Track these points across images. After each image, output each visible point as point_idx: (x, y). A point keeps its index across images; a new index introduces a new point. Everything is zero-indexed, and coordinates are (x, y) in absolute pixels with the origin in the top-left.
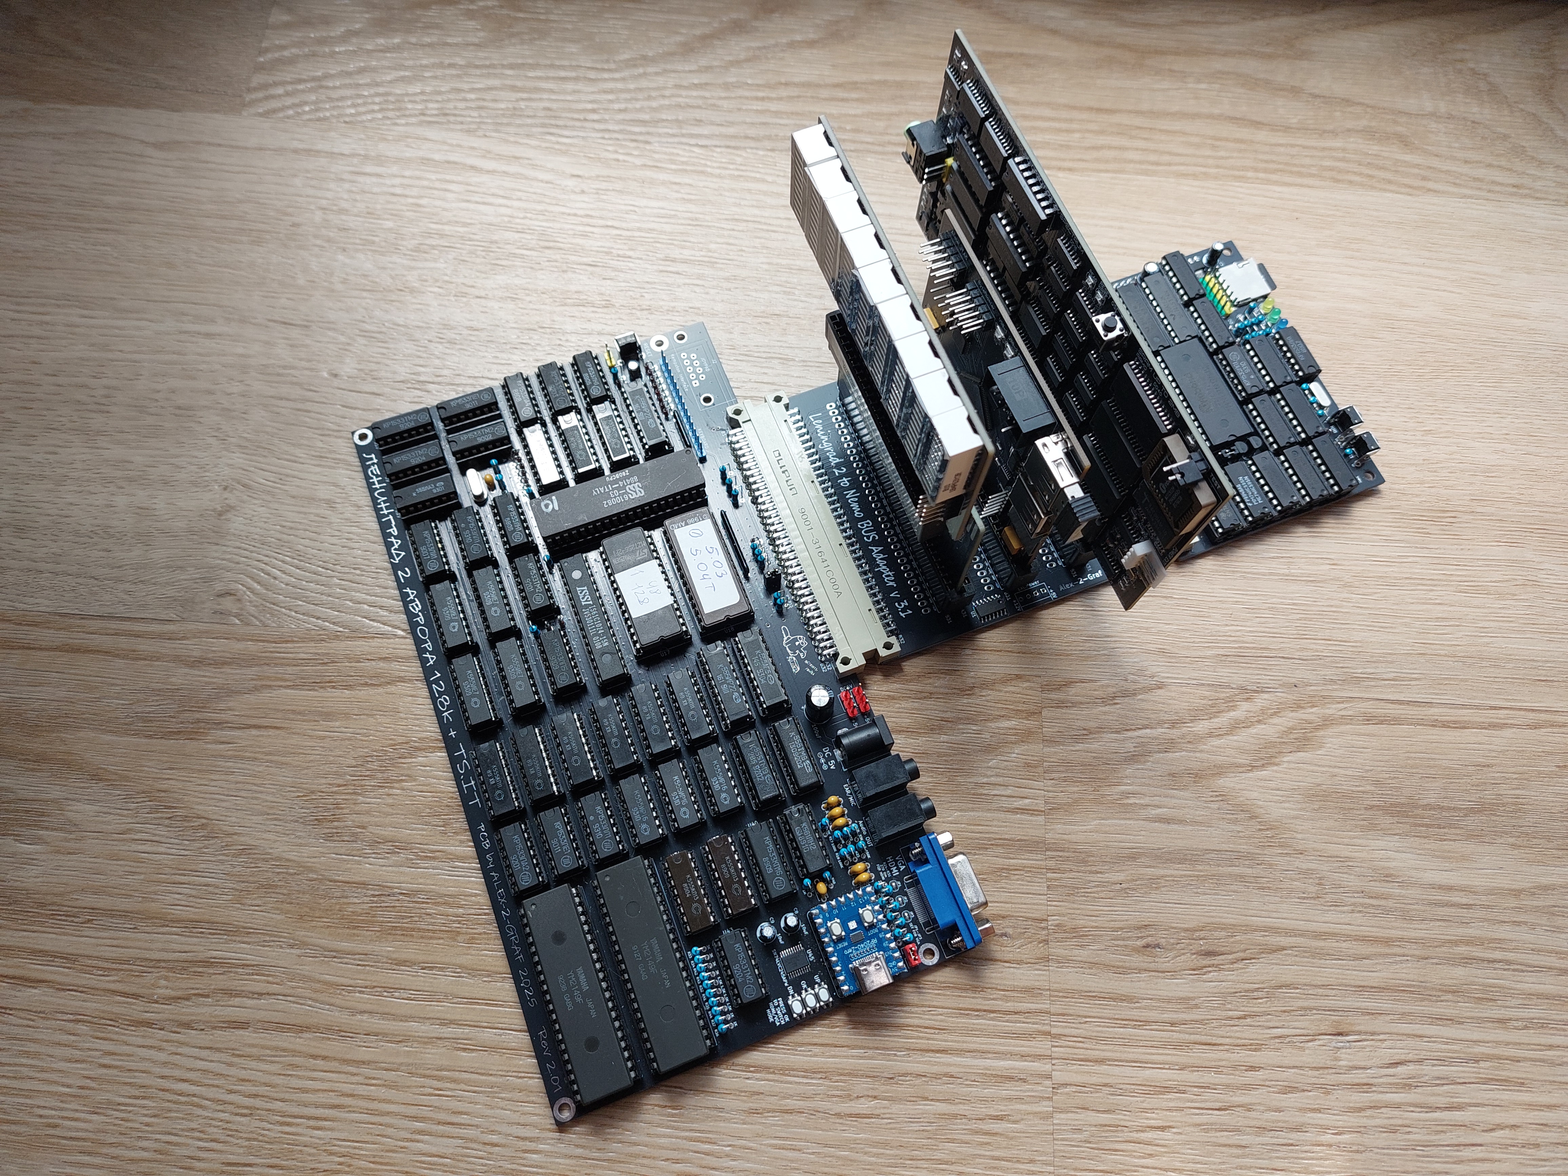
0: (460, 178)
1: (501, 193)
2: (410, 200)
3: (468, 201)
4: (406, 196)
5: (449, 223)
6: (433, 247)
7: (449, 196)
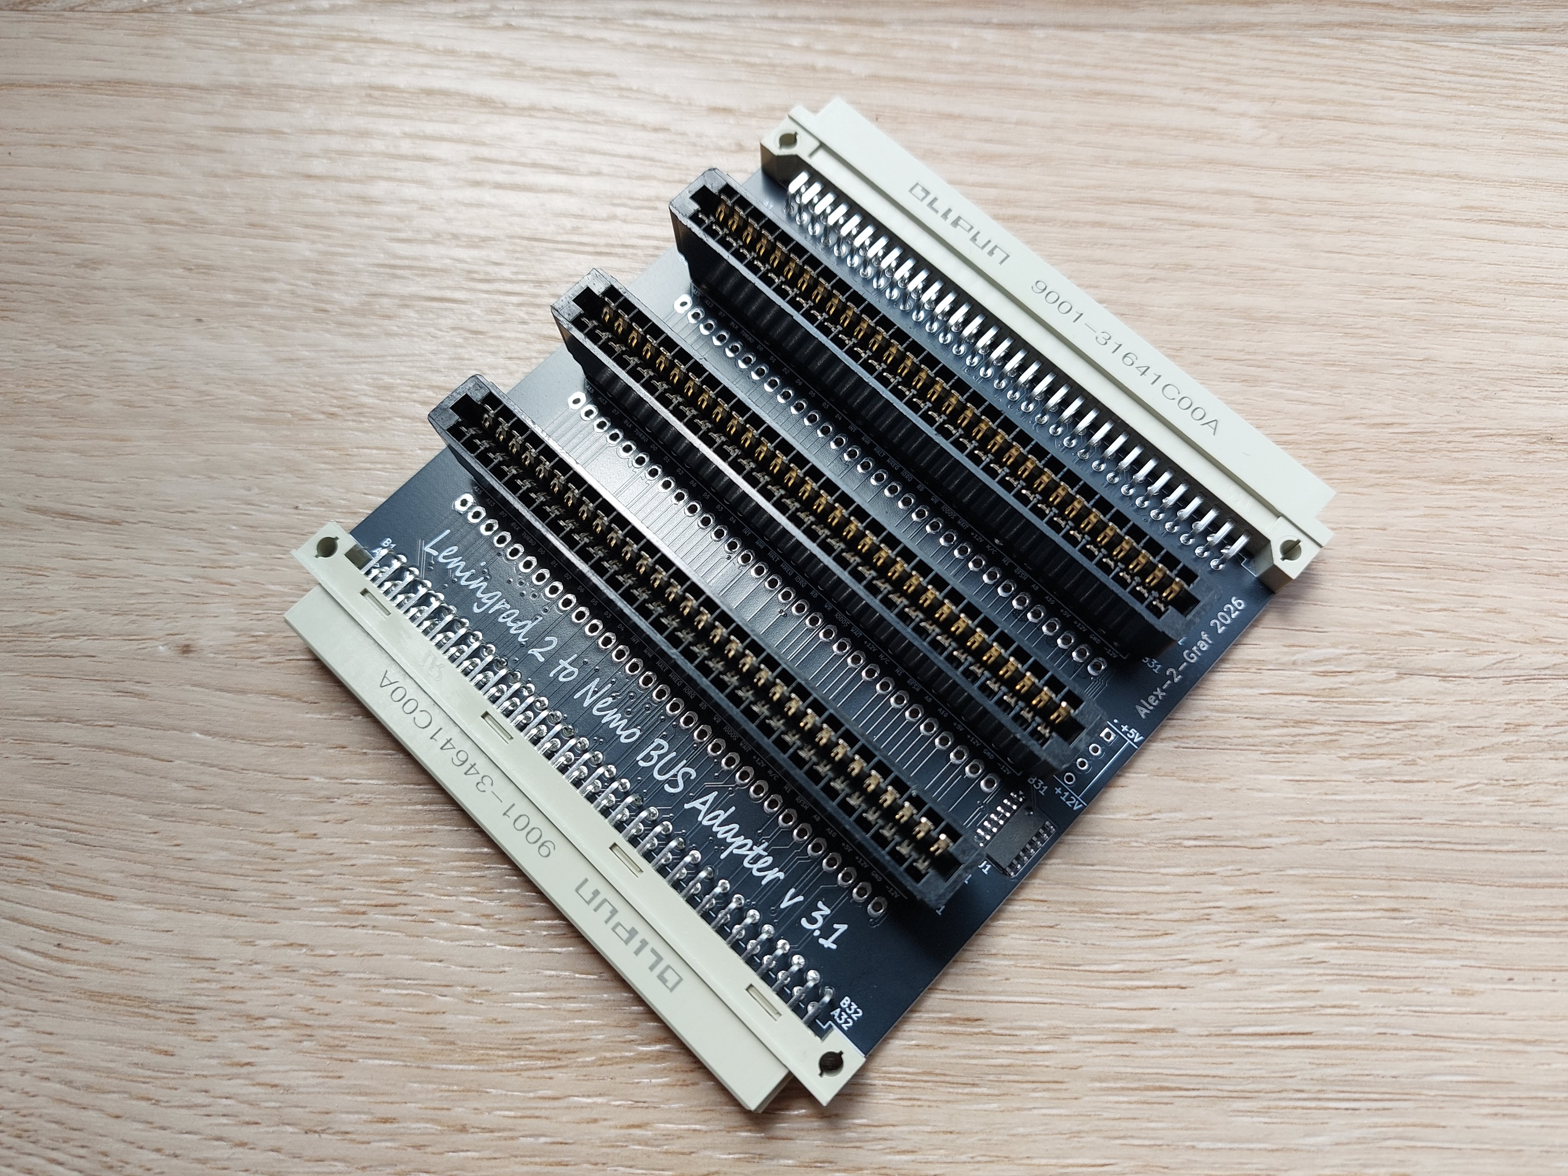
0: (456, 130)
1: (553, 160)
2: (345, 187)
3: (477, 184)
4: (338, 179)
5: (436, 238)
6: (405, 302)
7: (433, 172)
